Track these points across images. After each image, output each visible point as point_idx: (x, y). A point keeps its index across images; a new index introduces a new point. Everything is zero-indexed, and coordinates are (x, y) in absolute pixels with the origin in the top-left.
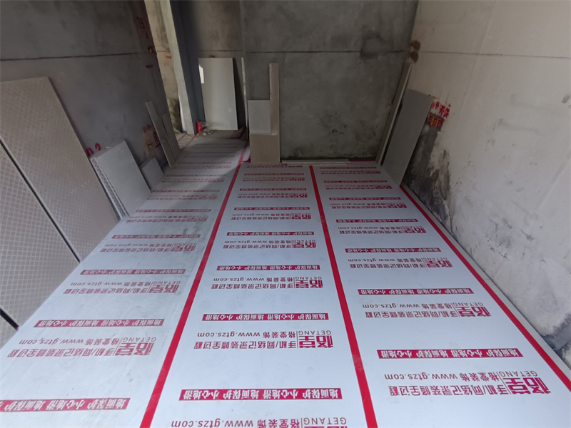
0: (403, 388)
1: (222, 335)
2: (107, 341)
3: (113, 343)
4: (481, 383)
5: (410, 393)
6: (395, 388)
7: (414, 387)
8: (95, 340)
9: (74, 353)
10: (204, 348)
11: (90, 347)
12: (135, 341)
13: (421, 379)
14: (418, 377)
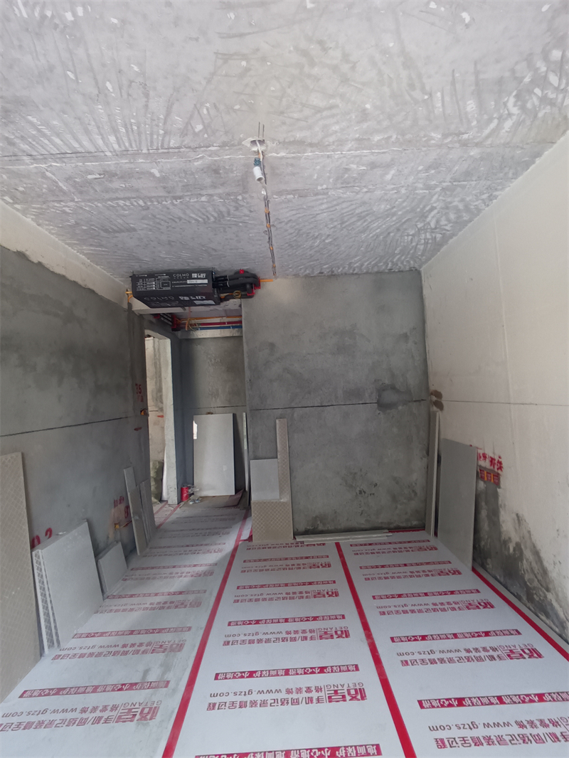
0: (451, 740)
1: (238, 694)
2: (105, 709)
3: (112, 710)
4: (541, 731)
5: (460, 745)
6: (442, 740)
7: (463, 738)
8: (91, 708)
9: (66, 723)
10: (218, 709)
11: (84, 716)
12: (137, 706)
13: (471, 729)
14: (467, 726)
